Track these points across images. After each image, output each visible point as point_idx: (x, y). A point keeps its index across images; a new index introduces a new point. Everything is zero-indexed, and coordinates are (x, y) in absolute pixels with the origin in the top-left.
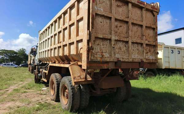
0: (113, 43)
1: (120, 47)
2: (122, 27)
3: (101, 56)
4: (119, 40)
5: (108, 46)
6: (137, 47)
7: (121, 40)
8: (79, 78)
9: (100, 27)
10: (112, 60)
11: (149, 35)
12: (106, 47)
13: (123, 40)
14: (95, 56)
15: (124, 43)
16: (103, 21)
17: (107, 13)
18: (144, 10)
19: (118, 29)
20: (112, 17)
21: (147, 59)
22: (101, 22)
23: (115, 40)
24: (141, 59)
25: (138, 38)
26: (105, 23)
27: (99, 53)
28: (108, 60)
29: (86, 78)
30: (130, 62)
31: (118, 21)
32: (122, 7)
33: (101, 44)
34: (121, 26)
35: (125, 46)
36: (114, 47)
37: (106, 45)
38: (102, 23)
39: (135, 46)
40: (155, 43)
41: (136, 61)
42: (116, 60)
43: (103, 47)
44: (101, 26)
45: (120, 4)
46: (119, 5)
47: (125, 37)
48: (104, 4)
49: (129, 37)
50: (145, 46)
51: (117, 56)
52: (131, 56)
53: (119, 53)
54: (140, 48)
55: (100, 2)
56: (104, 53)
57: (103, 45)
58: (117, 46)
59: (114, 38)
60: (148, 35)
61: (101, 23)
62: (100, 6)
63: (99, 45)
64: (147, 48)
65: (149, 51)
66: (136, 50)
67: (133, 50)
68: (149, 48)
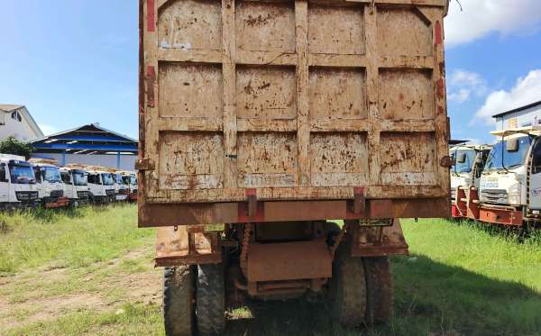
0: (230, 142)
1: (266, 153)
2: (272, 87)
3: (186, 188)
4: (253, 130)
5: (215, 153)
6: (343, 148)
7: (264, 130)
8: (174, 247)
9: (183, 98)
10: (225, 197)
11: (401, 97)
12: (208, 158)
13: (273, 128)
14: (163, 187)
15: (284, 139)
16: (194, 80)
17: (204, 53)
18: (372, 14)
19: (255, 97)
20: (224, 61)
21: (388, 187)
22: (186, 84)
23: (239, 134)
24: (355, 188)
25: (345, 113)
26: (201, 84)
27: (180, 178)
28: (211, 199)
29: (192, 247)
30: (305, 200)
31: (253, 71)
32: (269, 21)
33: (190, 150)
34: (268, 85)
35: (288, 148)
36: (235, 157)
37: (210, 151)
38: (192, 86)
39: (331, 143)
40: (430, 123)
41: (334, 194)
42: (241, 197)
43: (196, 158)
44: (188, 96)
45: (259, 12)
46: (255, 16)
47: (282, 120)
48: (195, 26)
49: (300, 118)
50: (376, 139)
51: (251, 182)
52: (309, 180)
53: (260, 171)
54: (357, 148)
55: (181, 23)
56: (202, 177)
57: (196, 151)
58: (253, 151)
59: (231, 127)
60: (397, 99)
61: (186, 87)
62: (180, 34)
63: (180, 152)
64: (395, 147)
65: (404, 157)
66: (339, 155)
67: (324, 157)
68: (402, 144)
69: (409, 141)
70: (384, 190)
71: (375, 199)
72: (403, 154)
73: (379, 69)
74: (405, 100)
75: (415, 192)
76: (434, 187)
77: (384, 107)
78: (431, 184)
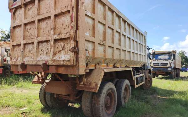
0: (22, 47)
1: (30, 50)
6: (46, 47)
7: (28, 42)
14: (12, 60)
16: (19, 31)
19: (28, 33)
20: (22, 24)
21: (54, 61)
23: (24, 44)
24: (46, 61)
25: (47, 34)
27: (16, 58)
32: (32, 8)
33: (18, 50)
34: (31, 28)
39: (43, 45)
40: (68, 34)
45: (30, 6)
46: (29, 8)
47: (31, 39)
50: (52, 42)
52: (35, 58)
58: (27, 50)
59: (22, 42)
60: (61, 25)
61: (17, 33)
64: (60, 45)
65: (62, 49)
66: (45, 49)
67: (42, 51)
68: (62, 43)
69: (64, 42)
70: (53, 62)
71: (50, 65)
72: (62, 48)
73: (54, 15)
74: (64, 25)
75: (62, 63)
76: (68, 61)
77: (58, 30)
78: (68, 60)
